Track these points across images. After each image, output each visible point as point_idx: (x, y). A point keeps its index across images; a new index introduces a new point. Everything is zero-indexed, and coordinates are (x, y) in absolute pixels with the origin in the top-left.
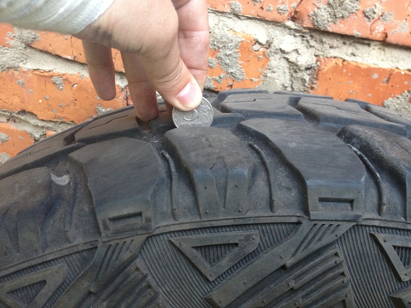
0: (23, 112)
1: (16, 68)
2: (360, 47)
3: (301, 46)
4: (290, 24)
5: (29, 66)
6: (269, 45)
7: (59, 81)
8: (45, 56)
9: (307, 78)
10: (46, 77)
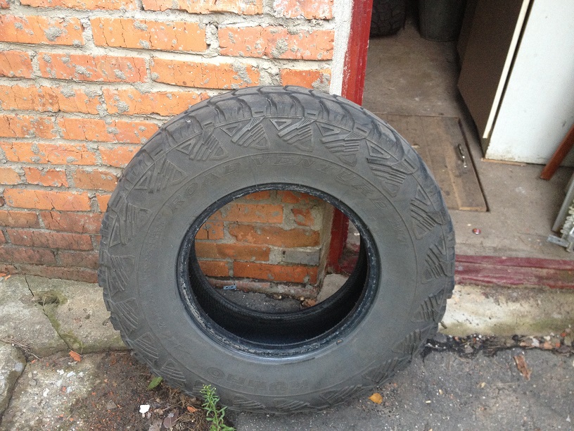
0: (153, 113)
1: (149, 92)
2: (295, 62)
3: (272, 66)
4: (264, 57)
5: (155, 90)
6: (258, 67)
7: (170, 95)
8: (162, 85)
9: (278, 79)
10: (163, 95)
